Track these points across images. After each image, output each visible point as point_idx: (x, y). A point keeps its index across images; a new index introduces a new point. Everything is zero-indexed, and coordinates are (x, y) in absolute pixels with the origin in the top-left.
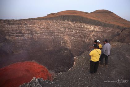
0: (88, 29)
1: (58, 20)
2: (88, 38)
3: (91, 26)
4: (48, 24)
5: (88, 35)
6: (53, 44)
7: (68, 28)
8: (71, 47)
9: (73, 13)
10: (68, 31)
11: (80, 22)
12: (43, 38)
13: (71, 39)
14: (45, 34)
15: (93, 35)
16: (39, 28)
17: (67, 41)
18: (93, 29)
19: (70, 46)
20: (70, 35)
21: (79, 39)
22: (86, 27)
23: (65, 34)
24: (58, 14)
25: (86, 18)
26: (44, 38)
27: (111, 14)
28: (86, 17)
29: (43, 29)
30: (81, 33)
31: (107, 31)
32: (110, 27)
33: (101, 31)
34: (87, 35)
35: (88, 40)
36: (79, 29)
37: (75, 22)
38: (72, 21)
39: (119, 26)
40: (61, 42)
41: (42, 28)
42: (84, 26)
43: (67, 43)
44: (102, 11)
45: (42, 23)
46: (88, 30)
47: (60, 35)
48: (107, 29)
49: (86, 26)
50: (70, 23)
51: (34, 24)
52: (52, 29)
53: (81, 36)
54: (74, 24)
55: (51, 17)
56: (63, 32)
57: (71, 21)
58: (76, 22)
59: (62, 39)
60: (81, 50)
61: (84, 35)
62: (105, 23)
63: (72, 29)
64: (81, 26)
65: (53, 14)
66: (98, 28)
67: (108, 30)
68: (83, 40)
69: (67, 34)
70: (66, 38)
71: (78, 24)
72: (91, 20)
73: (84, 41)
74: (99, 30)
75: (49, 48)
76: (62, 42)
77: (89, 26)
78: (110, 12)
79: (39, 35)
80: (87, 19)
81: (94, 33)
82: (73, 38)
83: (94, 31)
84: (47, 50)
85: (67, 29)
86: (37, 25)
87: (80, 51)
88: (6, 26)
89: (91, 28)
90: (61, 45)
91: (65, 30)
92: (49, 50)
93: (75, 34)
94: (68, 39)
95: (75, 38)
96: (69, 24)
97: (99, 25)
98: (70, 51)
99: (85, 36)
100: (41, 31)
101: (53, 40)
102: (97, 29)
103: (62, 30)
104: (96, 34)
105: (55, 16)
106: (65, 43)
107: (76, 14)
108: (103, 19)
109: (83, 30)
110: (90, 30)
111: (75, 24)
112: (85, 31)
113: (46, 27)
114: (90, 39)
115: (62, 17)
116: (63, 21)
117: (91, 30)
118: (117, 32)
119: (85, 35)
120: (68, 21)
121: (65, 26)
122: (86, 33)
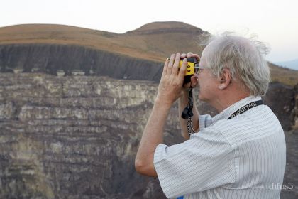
0: (126, 99)
2: (127, 139)
3: (134, 89)
5: (127, 124)
7: (29, 103)
9: (51, 37)
10: (33, 118)
11: (87, 74)
13: (50, 153)
17: (28, 168)
18: (144, 97)
19: (44, 190)
21: (88, 148)
22: (113, 91)
23: (16, 134)
25: (112, 55)
28: (110, 51)
30: (97, 119)
34: (124, 127)
36: (85, 103)
37: (61, 74)
38: (51, 70)
42: (105, 90)
43: (30, 178)
46: (124, 106)
49: (115, 86)
50: (39, 79)
53: (95, 134)
54: (57, 81)
58: (68, 74)
59: (4, 160)
61: (110, 129)
63: (49, 105)
64: (93, 89)
68: (107, 149)
69: (27, 134)
70: (25, 153)
71: (79, 81)
72: (131, 62)
73: (113, 157)
77: (126, 88)
78: (198, 31)
80: (113, 57)
82: (57, 146)
85: (24, 108)
89: (135, 93)
91: (17, 112)
93: (70, 129)
94: (34, 156)
95: (68, 149)
96: (36, 87)
99: (113, 133)
106: (18, 177)
107: (65, 38)
109: (102, 108)
110: (133, 103)
111: (62, 82)
112: (113, 108)
117: (138, 103)
119: (114, 125)
120: (27, 70)
121: (15, 95)
122: (117, 120)
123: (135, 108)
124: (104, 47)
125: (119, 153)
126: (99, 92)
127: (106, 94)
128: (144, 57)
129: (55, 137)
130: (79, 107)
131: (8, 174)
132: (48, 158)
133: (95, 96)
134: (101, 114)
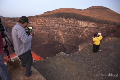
0: (82, 25)
1: (53, 17)
2: (80, 34)
3: (84, 23)
4: (45, 21)
5: (81, 31)
6: (48, 39)
7: (62, 24)
8: (64, 42)
9: (67, 11)
10: (62, 27)
11: (74, 19)
12: (40, 33)
14: (42, 30)
15: (86, 31)
16: (37, 24)
17: (60, 36)
18: (86, 25)
19: (63, 41)
20: (63, 31)
21: (72, 34)
22: (79, 23)
23: (59, 30)
24: (53, 12)
26: (41, 33)
27: (107, 10)
28: (80, 14)
29: (40, 25)
31: (101, 28)
32: (104, 24)
33: (95, 28)
34: (80, 31)
35: (81, 36)
37: (68, 19)
38: (66, 18)
39: (115, 22)
40: (55, 37)
41: (39, 25)
43: (61, 38)
44: (96, 7)
45: (40, 20)
46: (81, 27)
47: (54, 31)
48: (101, 25)
49: (80, 22)
50: (64, 20)
51: (33, 21)
52: (47, 26)
53: (74, 32)
55: (47, 14)
56: (58, 28)
57: (65, 18)
58: (70, 19)
59: (57, 34)
60: (73, 45)
61: (77, 31)
62: (99, 20)
63: (65, 25)
65: (49, 12)
66: (92, 25)
67: (103, 26)
68: (76, 35)
69: (61, 30)
70: (60, 33)
71: (72, 20)
72: (84, 16)
73: (77, 37)
74: (93, 26)
75: (45, 42)
76: (56, 37)
77: (82, 22)
78: (106, 8)
79: (37, 30)
81: (87, 29)
82: (66, 33)
83: (88, 27)
84: (43, 43)
85: (61, 25)
86: (36, 22)
87: (73, 46)
88: (13, 22)
90: (56, 40)
91: (59, 26)
92: (44, 43)
93: (69, 30)
94: (62, 34)
95: (68, 34)
96: (63, 21)
97: (93, 22)
98: (63, 45)
99: (78, 32)
100: (39, 27)
101: (49, 35)
102: (91, 25)
103: (56, 26)
104: (89, 31)
105: (51, 14)
106: (59, 38)
107: (70, 11)
108: (98, 16)
109: (76, 27)
110: (83, 26)
111: (68, 21)
112: (79, 27)
113: (42, 24)
114: (83, 35)
115: (57, 15)
116: (58, 18)
117: (85, 26)
118: (113, 29)
120: (62, 18)
121: (60, 22)
122: (79, 30)
123: (84, 27)
124: (78, 13)
125: (78, 36)
126: (76, 23)
127: (77, 23)
128: (88, 15)
129: (66, 32)
130: (71, 26)
131: (57, 37)
132: (64, 35)
133: (75, 24)
134: (76, 28)
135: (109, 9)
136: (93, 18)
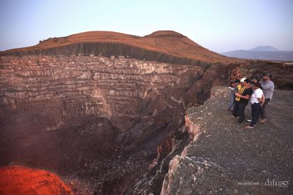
0: (145, 70)
1: (70, 54)
2: (145, 89)
3: (148, 65)
4: (46, 65)
5: (145, 82)
6: (64, 113)
7: (98, 71)
8: (110, 113)
9: (108, 38)
10: (101, 79)
11: (126, 58)
12: (35, 102)
13: (109, 95)
14: (38, 91)
15: (155, 83)
16: (19, 76)
17: (99, 101)
18: (153, 69)
19: (107, 111)
20: (105, 88)
21: (127, 93)
22: (138, 66)
23: (94, 86)
24: (69, 40)
25: (138, 48)
26: (38, 101)
27: (183, 39)
28: (137, 45)
29: (30, 79)
30: (131, 79)
31: (180, 72)
32: (184, 64)
33: (170, 73)
34: (143, 83)
35: (146, 93)
36: (125, 72)
37: (113, 57)
38: (108, 55)
39: (199, 61)
40: (85, 106)
41: (28, 77)
42: (134, 66)
43: (101, 106)
44: (166, 33)
45: (27, 64)
46: (144, 73)
47: (81, 89)
48: (179, 68)
49: (139, 64)
50: (102, 59)
52: (57, 77)
53: (130, 87)
54: (111, 61)
55: (51, 46)
56: (89, 82)
57: (103, 56)
58: (117, 57)
59: (88, 98)
60: (133, 117)
61: (137, 84)
62: (175, 58)
63: (108, 72)
64: (129, 65)
65: (56, 40)
66: (164, 68)
67: (182, 69)
68: (135, 94)
69: (98, 86)
70: (97, 94)
71: (122, 61)
72: (147, 51)
73: (138, 97)
74: (165, 71)
75: (55, 125)
76: (88, 105)
77: (145, 64)
78: (181, 36)
79: (20, 94)
81: (156, 78)
82: (112, 92)
83: (156, 73)
84: (48, 129)
85: (96, 74)
86: (13, 70)
87: (132, 119)
89: (149, 67)
90: (88, 112)
91: (93, 75)
92: (54, 129)
93: (118, 84)
94: (102, 96)
95: (117, 93)
96: (101, 63)
97: (165, 62)
98: (110, 122)
99: (138, 86)
100: (26, 83)
101: (64, 103)
102: (162, 68)
103: (84, 76)
104: (160, 81)
105: (62, 45)
106: (95, 105)
107: (115, 39)
108: (171, 49)
110: (147, 72)
111: (114, 62)
112: (138, 75)
113: (39, 73)
114: (150, 91)
115: (82, 47)
116: (85, 55)
117: (150, 72)
118: (198, 73)
119: (139, 83)
120: (96, 55)
121: (92, 67)
122: (140, 80)
123: (149, 74)
124: (133, 43)
125: (141, 96)
126: (131, 66)
127: (135, 67)
128: (154, 49)
129: (111, 88)
130: (122, 74)
131: (90, 104)
132: (108, 97)
133: (130, 68)
134: (132, 77)
135: (185, 37)
136: (164, 54)
